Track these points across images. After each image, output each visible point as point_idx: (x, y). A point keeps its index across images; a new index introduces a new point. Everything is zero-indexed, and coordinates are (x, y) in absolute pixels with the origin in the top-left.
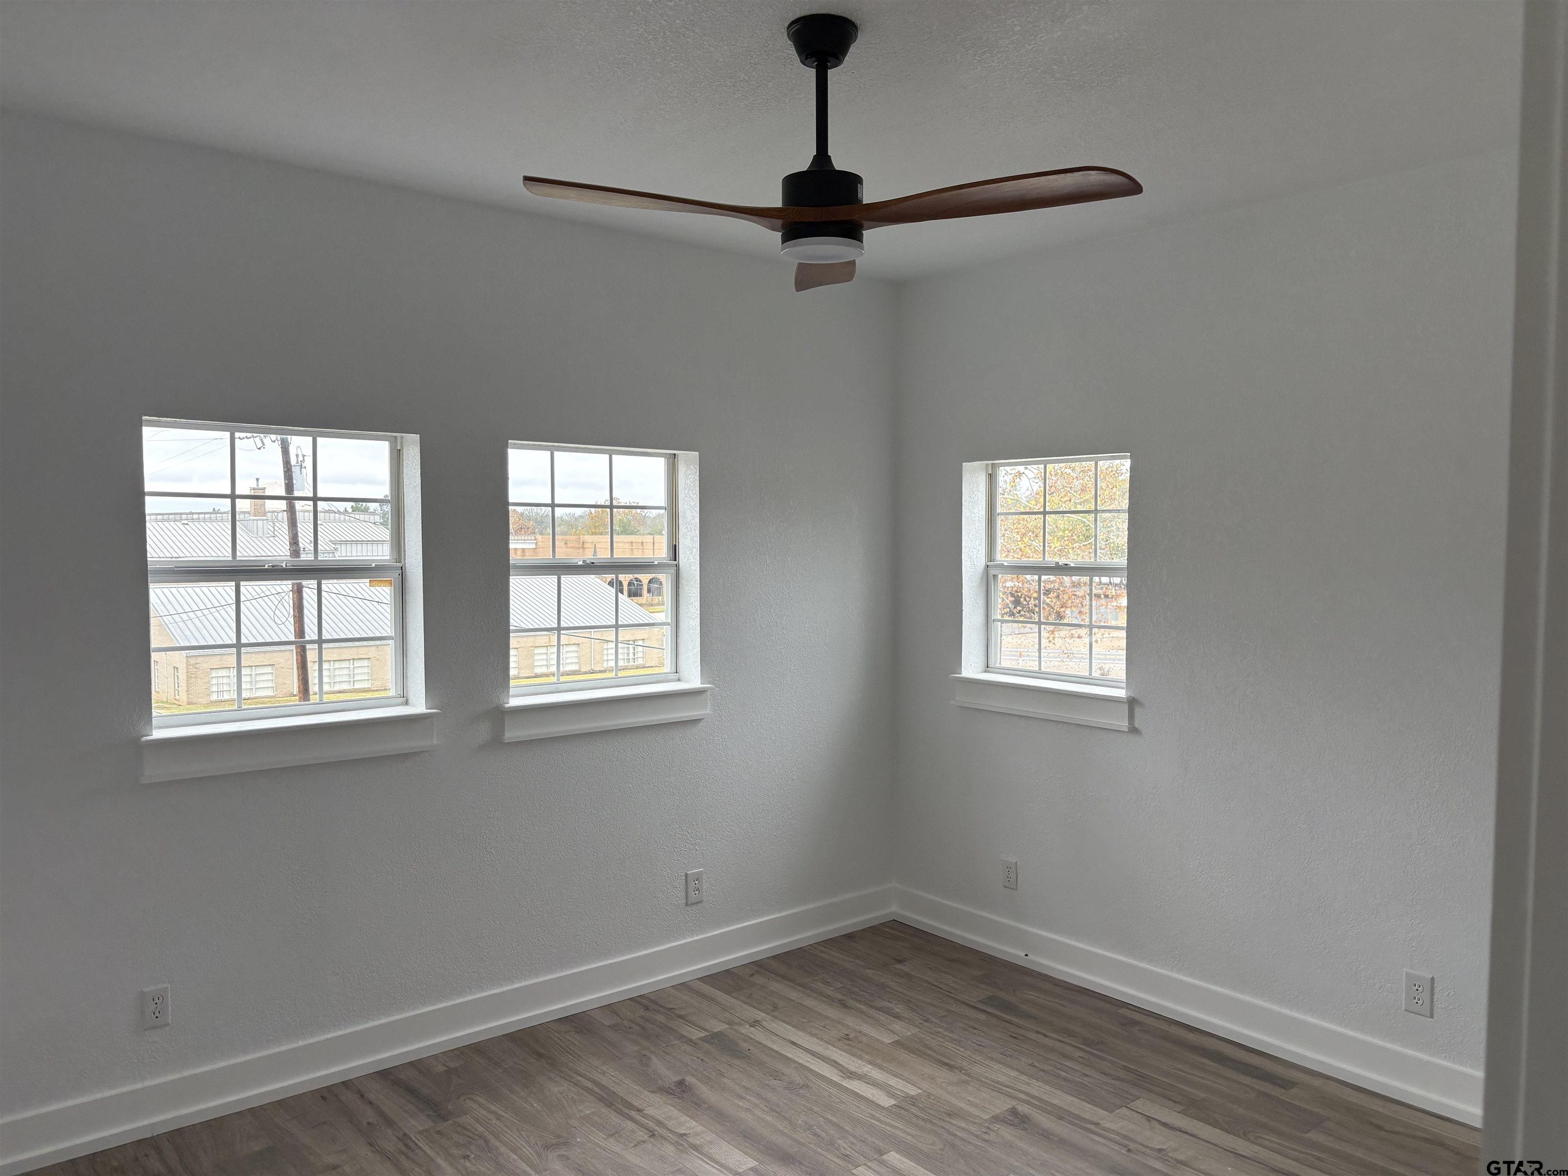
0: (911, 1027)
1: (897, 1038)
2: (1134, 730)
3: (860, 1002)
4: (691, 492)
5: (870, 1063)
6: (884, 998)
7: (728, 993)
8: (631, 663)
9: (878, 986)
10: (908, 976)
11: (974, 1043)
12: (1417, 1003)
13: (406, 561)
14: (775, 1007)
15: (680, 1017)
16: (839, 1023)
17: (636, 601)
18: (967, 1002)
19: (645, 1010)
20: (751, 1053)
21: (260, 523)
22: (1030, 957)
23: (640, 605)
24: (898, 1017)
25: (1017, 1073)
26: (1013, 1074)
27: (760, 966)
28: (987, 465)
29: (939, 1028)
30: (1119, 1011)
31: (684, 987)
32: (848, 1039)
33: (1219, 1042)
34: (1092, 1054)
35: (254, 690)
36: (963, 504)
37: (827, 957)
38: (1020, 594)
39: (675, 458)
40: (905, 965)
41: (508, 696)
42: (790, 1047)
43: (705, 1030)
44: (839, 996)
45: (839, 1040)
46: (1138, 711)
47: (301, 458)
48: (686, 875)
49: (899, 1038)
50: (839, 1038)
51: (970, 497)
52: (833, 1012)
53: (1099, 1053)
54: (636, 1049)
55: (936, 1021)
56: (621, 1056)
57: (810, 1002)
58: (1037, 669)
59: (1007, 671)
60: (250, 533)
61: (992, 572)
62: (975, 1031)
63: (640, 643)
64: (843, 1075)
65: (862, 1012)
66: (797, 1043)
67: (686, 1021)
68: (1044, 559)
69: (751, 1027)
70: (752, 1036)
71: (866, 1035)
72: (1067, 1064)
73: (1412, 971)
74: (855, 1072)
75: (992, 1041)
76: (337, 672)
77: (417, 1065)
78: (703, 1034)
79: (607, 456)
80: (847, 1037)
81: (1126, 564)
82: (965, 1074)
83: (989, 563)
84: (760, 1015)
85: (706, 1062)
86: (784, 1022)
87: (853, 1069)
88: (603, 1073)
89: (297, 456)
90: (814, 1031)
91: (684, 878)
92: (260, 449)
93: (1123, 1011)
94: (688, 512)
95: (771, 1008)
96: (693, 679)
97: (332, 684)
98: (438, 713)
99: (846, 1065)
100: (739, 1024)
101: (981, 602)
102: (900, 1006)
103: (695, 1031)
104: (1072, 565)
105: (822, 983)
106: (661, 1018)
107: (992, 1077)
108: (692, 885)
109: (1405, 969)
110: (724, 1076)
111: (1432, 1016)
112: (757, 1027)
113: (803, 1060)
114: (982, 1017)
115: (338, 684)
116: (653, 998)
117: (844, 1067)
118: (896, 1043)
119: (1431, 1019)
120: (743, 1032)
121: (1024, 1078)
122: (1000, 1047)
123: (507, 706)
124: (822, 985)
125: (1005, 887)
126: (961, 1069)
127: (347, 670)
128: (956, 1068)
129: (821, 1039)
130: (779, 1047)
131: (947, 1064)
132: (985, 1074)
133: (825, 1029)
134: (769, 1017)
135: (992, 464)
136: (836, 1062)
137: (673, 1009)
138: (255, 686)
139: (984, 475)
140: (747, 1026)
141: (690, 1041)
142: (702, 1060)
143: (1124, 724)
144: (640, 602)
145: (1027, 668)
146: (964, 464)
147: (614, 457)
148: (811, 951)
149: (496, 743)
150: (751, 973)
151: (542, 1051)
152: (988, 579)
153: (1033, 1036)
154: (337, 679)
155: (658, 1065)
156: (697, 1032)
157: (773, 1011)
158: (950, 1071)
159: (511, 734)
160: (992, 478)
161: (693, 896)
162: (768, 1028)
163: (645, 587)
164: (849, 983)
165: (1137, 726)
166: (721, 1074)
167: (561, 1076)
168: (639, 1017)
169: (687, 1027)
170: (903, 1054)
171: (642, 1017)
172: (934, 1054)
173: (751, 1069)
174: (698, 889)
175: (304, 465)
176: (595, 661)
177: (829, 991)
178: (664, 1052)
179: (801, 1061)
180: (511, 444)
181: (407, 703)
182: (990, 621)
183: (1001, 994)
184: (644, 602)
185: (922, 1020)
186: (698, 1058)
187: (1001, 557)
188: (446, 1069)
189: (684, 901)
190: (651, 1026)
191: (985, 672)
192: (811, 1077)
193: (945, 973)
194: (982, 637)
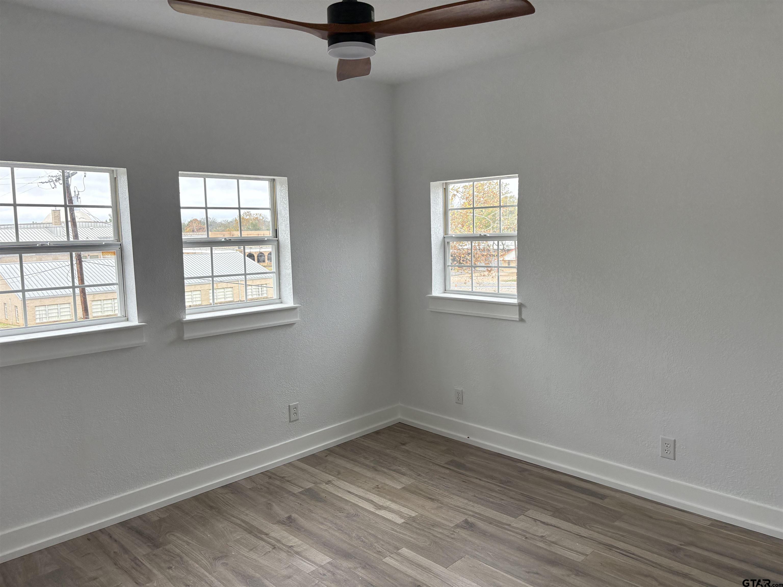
0: (411, 479)
1: (404, 486)
2: (522, 320)
3: (384, 467)
4: (284, 200)
5: (390, 500)
6: (396, 464)
7: (314, 467)
8: (261, 296)
9: (393, 458)
10: (408, 451)
11: (444, 486)
12: (667, 453)
13: (123, 241)
14: (339, 473)
15: (288, 481)
16: (373, 479)
17: (261, 264)
18: (439, 464)
19: (269, 479)
20: (327, 499)
21: (58, 228)
22: (471, 438)
23: (264, 266)
24: (404, 474)
25: (467, 501)
26: (465, 502)
27: (330, 451)
28: (443, 183)
29: (425, 479)
30: (517, 465)
31: (290, 464)
32: (378, 488)
33: (568, 477)
34: (505, 488)
35: (60, 316)
36: (431, 205)
37: (366, 444)
38: (455, 256)
39: (274, 181)
40: (406, 446)
41: (185, 314)
42: (347, 494)
43: (302, 488)
44: (372, 465)
45: (373, 489)
46: (523, 309)
47: (77, 193)
48: (289, 406)
49: (405, 486)
50: (373, 487)
51: (434, 201)
52: (369, 474)
53: (508, 487)
54: (265, 500)
55: (423, 475)
56: (256, 505)
57: (357, 469)
58: (470, 290)
59: (455, 292)
60: (53, 234)
61: (447, 240)
62: (444, 480)
63: (265, 286)
64: (376, 508)
65: (385, 473)
66: (351, 491)
67: (292, 483)
68: (473, 233)
69: (326, 484)
70: (327, 490)
71: (387, 485)
72: (492, 494)
73: (665, 437)
74: (382, 506)
75: (453, 484)
76: (105, 306)
77: (142, 518)
78: (301, 490)
79: (236, 180)
80: (377, 487)
81: (517, 234)
82: (440, 503)
83: (445, 236)
84: (331, 478)
85: (303, 506)
86: (344, 480)
87: (381, 504)
88: (247, 515)
89: (75, 192)
90: (360, 485)
91: (288, 408)
92: (53, 188)
93: (519, 465)
94: (283, 210)
95: (337, 473)
96: (289, 302)
97: (103, 312)
98: (145, 325)
99: (377, 502)
100: (320, 483)
101: (442, 256)
102: (405, 468)
103: (296, 488)
104: (488, 235)
105: (363, 458)
106: (278, 483)
107: (455, 504)
108: (292, 411)
109: (661, 436)
110: (312, 513)
111: (675, 459)
112: (330, 484)
113: (354, 501)
114: (447, 471)
115: (106, 312)
116: (274, 472)
117: (376, 503)
118: (404, 488)
119: (674, 461)
120: (322, 487)
121: (471, 503)
122: (458, 487)
123: (184, 320)
124: (363, 459)
125: (457, 403)
126: (438, 500)
127: (111, 304)
128: (435, 500)
129: (364, 489)
130: (342, 494)
131: (430, 498)
132: (451, 502)
133: (366, 483)
134: (336, 478)
135: (446, 183)
136: (372, 501)
137: (284, 477)
138: (60, 314)
139: (441, 190)
140: (324, 484)
141: (294, 495)
142: (301, 504)
143: (516, 317)
144: (264, 265)
145: (466, 290)
146: (431, 183)
147: (240, 181)
148: (357, 442)
149: (180, 340)
150: (326, 455)
151: (212, 504)
152: (445, 245)
153: (475, 480)
154: (106, 309)
155: (277, 508)
156: (298, 489)
157: (338, 475)
158: (433, 502)
159: (188, 335)
160: (445, 190)
161: (293, 417)
162: (335, 484)
163: (266, 257)
164: (378, 457)
165: (523, 317)
166: (311, 511)
167: (223, 518)
168: (266, 482)
169: (292, 487)
170: (407, 494)
171: (268, 483)
172: (424, 493)
173: (327, 508)
174: (296, 413)
175: (79, 197)
176: (241, 296)
177: (367, 462)
178: (280, 501)
179: (353, 502)
180: (181, 174)
181: (128, 320)
182: (446, 266)
183: (456, 459)
184: (266, 265)
185: (417, 475)
186: (298, 503)
187: (451, 232)
188: (159, 519)
189: (288, 420)
190: (273, 487)
191: (444, 293)
192: (359, 510)
193: (427, 449)
194: (442, 274)
